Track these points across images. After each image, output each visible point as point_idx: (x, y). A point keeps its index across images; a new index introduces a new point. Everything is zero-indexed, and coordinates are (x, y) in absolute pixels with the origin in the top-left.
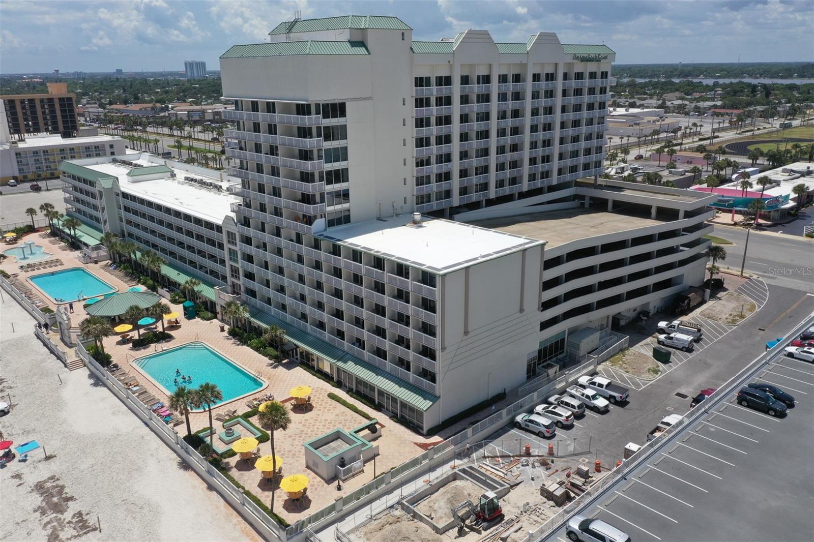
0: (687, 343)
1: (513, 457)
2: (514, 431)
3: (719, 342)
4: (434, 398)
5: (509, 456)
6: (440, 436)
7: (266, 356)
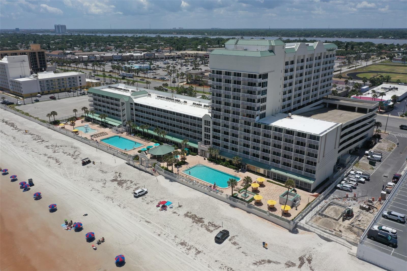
0: (380, 159)
1: (343, 198)
2: (337, 190)
3: (388, 158)
4: (314, 179)
5: (341, 198)
6: (316, 192)
7: (231, 168)
